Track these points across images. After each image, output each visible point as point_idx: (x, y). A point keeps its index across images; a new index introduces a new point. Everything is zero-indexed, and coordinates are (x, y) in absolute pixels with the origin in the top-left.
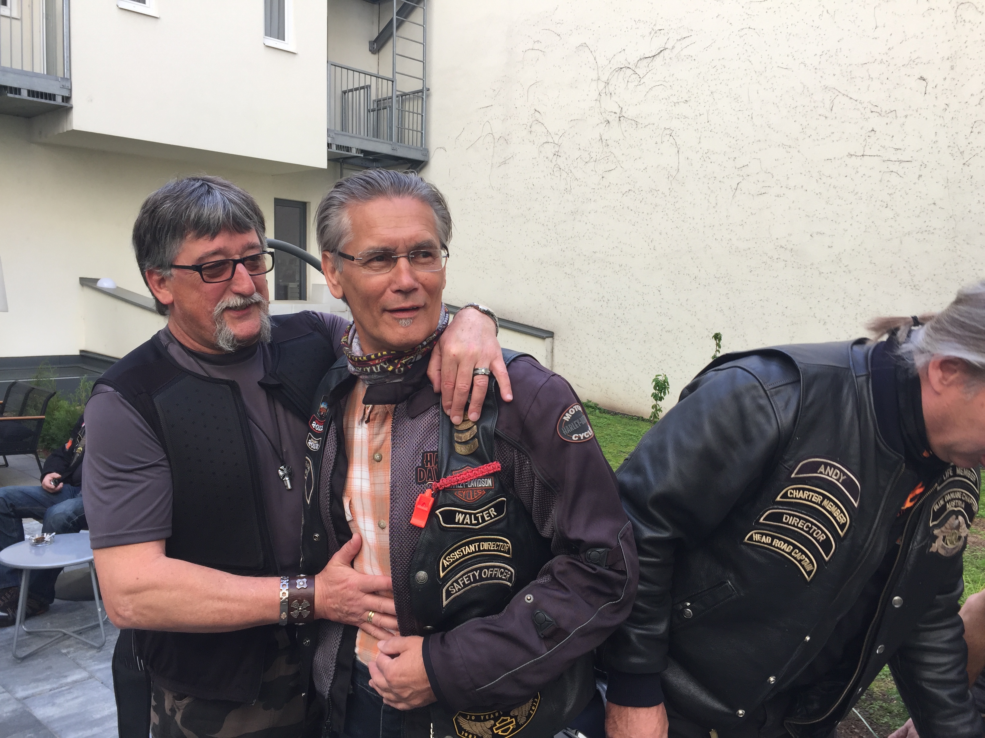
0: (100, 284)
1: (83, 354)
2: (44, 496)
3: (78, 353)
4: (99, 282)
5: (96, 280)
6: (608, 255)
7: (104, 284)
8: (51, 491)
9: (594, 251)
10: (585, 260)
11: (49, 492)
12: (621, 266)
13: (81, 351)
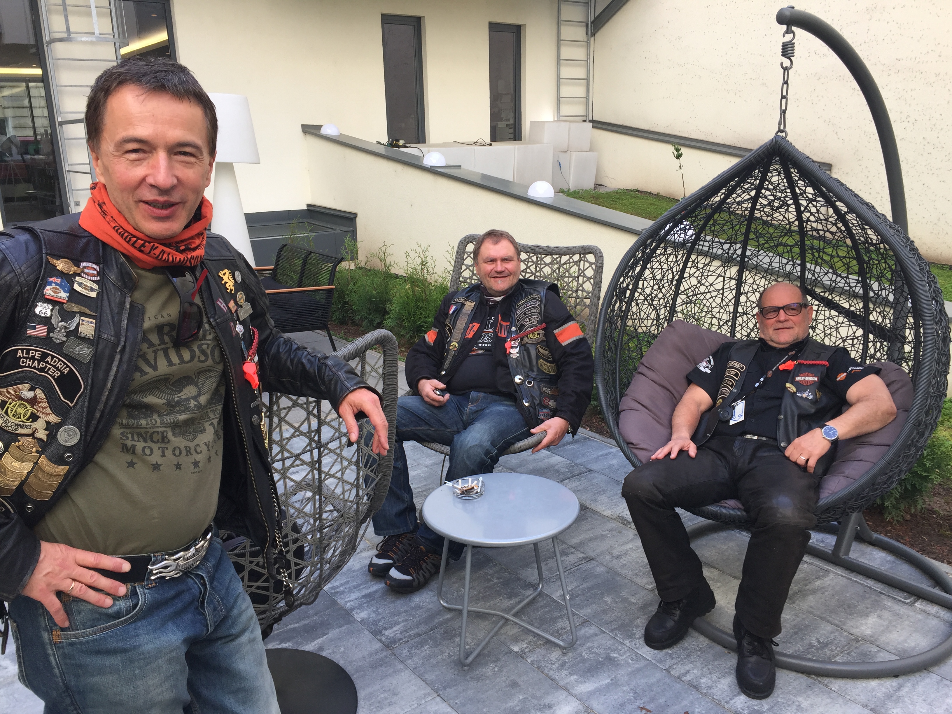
0: (324, 131)
1: (310, 208)
2: (426, 410)
3: (305, 208)
4: (322, 129)
5: (319, 127)
6: (919, 62)
7: (327, 131)
8: (436, 404)
9: (899, 58)
10: (883, 71)
11: (434, 406)
12: (937, 75)
13: (308, 205)
